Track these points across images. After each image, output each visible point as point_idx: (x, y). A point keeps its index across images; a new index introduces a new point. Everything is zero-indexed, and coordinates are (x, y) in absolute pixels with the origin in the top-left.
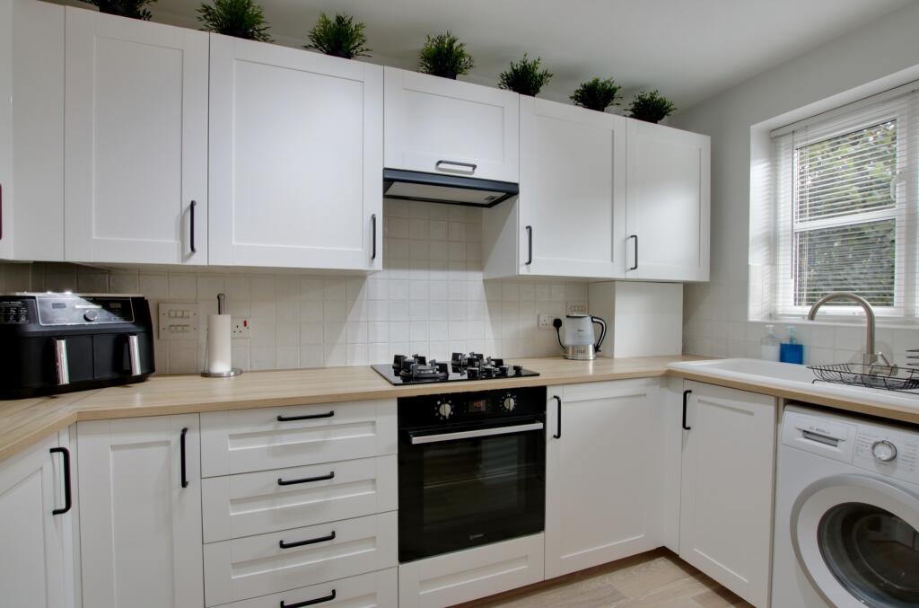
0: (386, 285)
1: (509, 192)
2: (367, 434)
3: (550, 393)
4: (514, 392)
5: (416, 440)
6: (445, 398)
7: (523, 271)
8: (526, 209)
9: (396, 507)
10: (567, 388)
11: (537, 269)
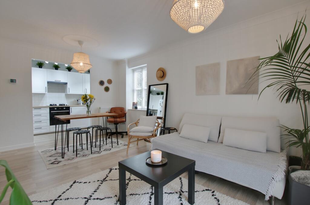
0: (48, 95)
1: (66, 84)
2: (45, 111)
3: (70, 107)
4: (65, 107)
5: (52, 112)
6: (56, 107)
7: (68, 93)
8: (69, 86)
9: (49, 119)
10: (73, 107)
11: (70, 93)
